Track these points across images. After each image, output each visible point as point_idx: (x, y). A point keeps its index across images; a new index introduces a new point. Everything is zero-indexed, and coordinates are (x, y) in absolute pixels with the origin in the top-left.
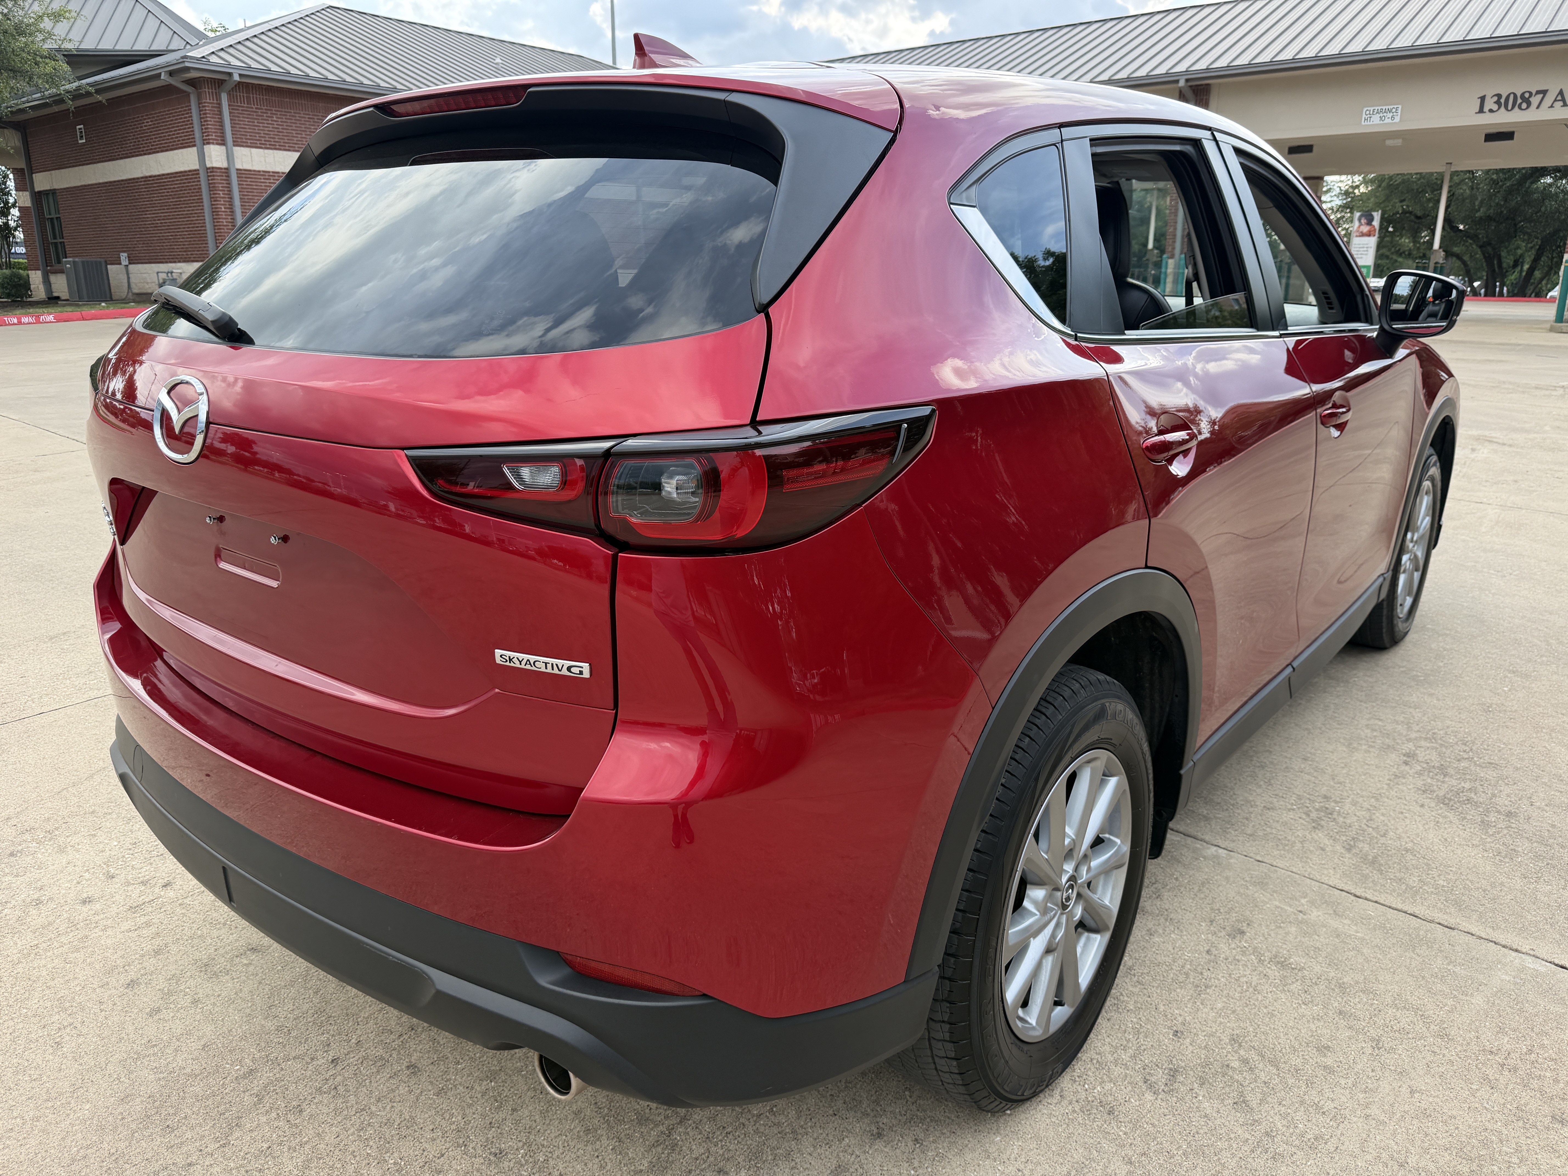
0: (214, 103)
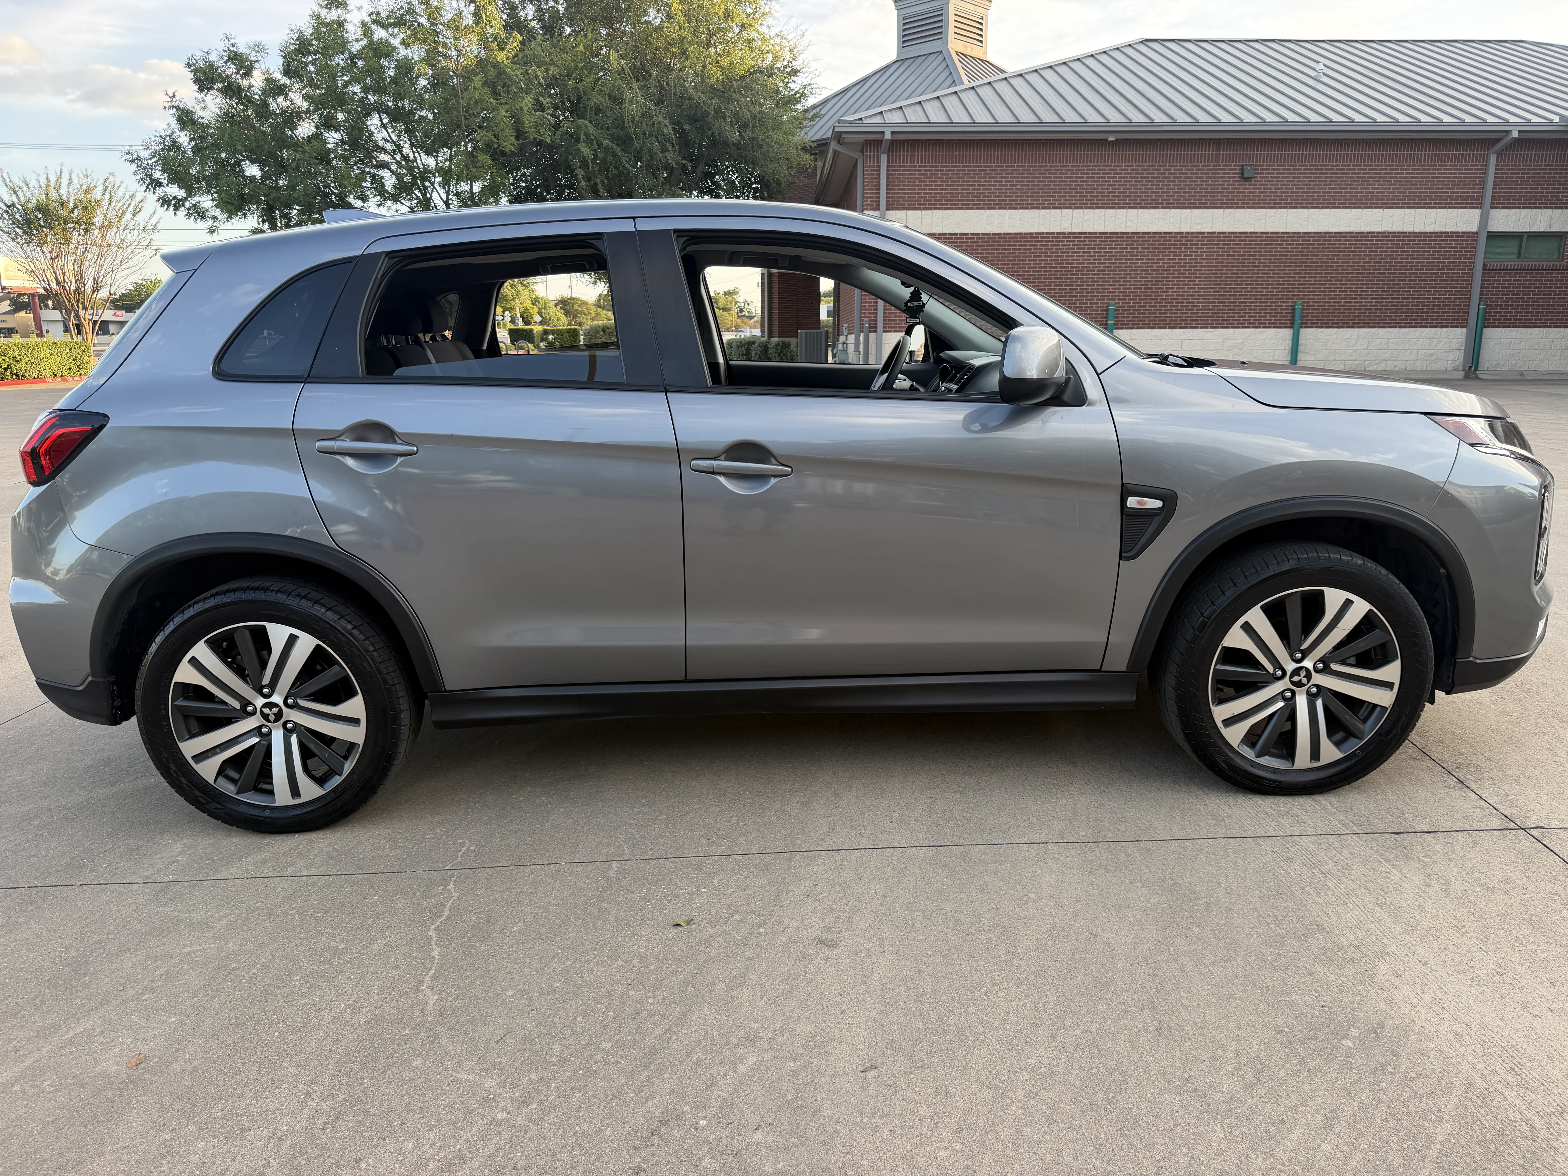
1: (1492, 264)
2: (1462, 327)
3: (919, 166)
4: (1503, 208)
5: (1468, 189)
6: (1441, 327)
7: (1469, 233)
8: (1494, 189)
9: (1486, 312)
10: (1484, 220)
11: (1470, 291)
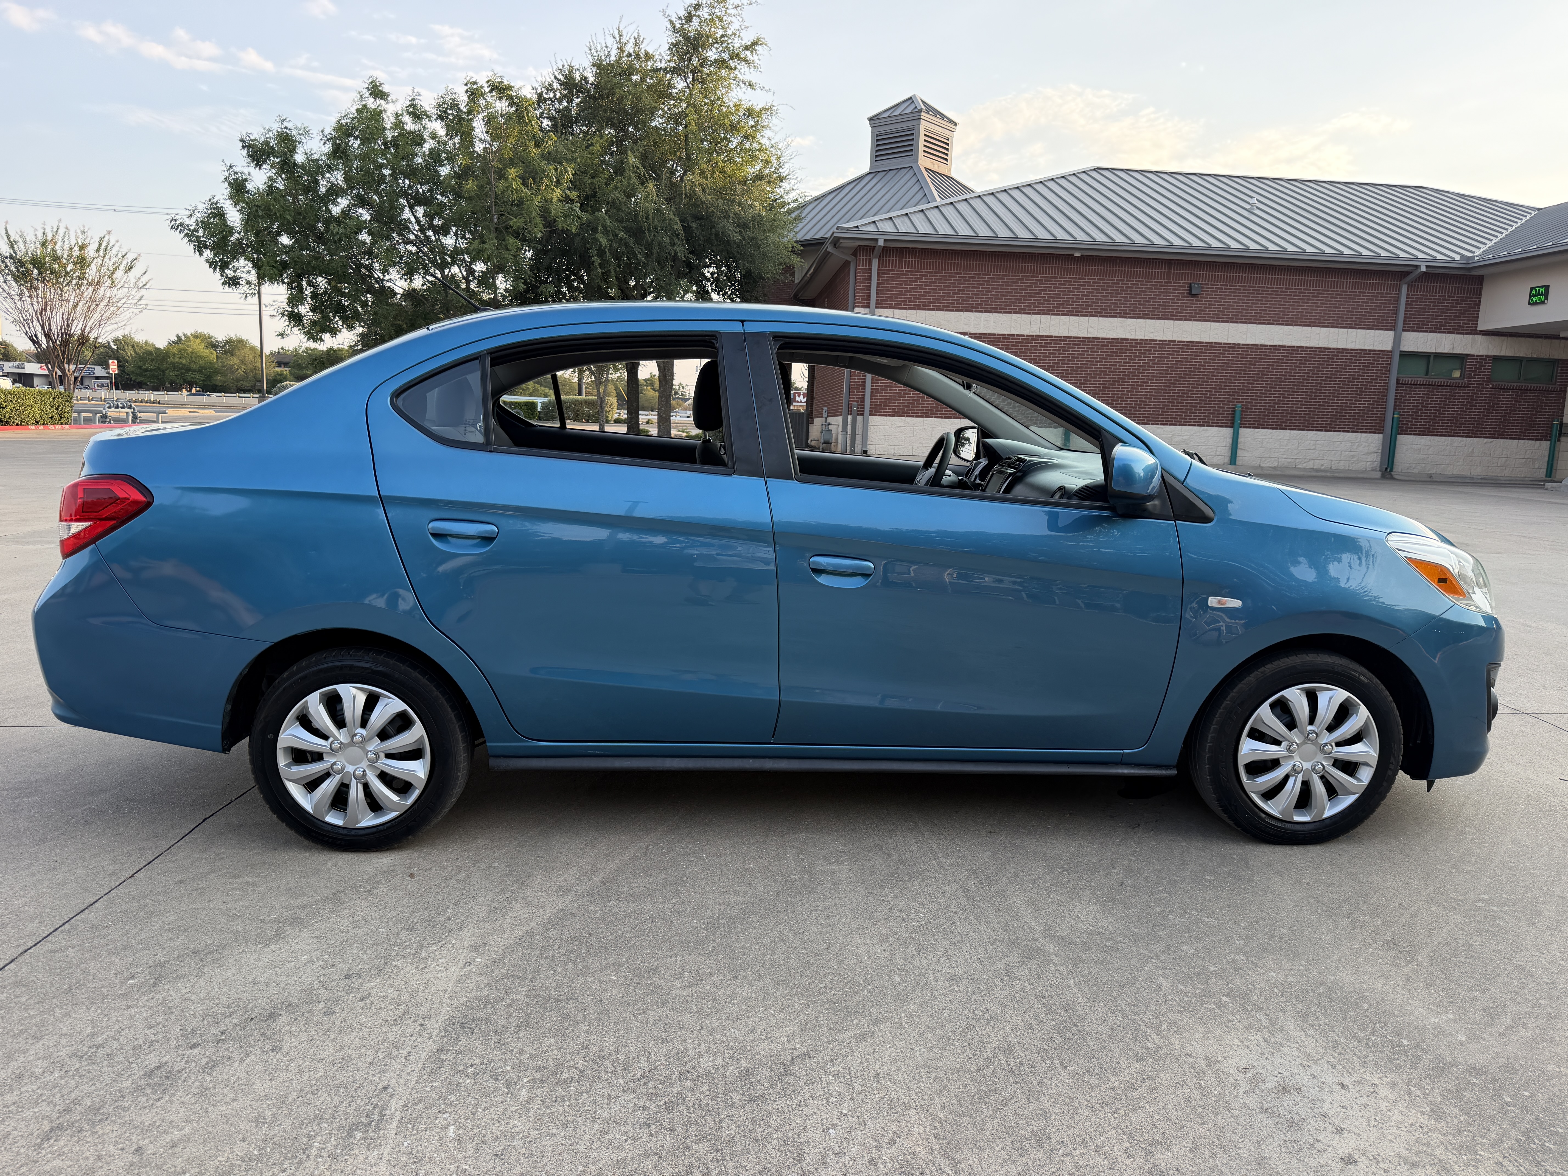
0: (865, 269)
1: (1404, 379)
2: (1379, 433)
3: (906, 271)
4: (1413, 331)
5: (1383, 313)
6: (1361, 432)
7: (1384, 351)
8: (1405, 314)
9: (1400, 421)
10: (1397, 341)
11: (1386, 402)
